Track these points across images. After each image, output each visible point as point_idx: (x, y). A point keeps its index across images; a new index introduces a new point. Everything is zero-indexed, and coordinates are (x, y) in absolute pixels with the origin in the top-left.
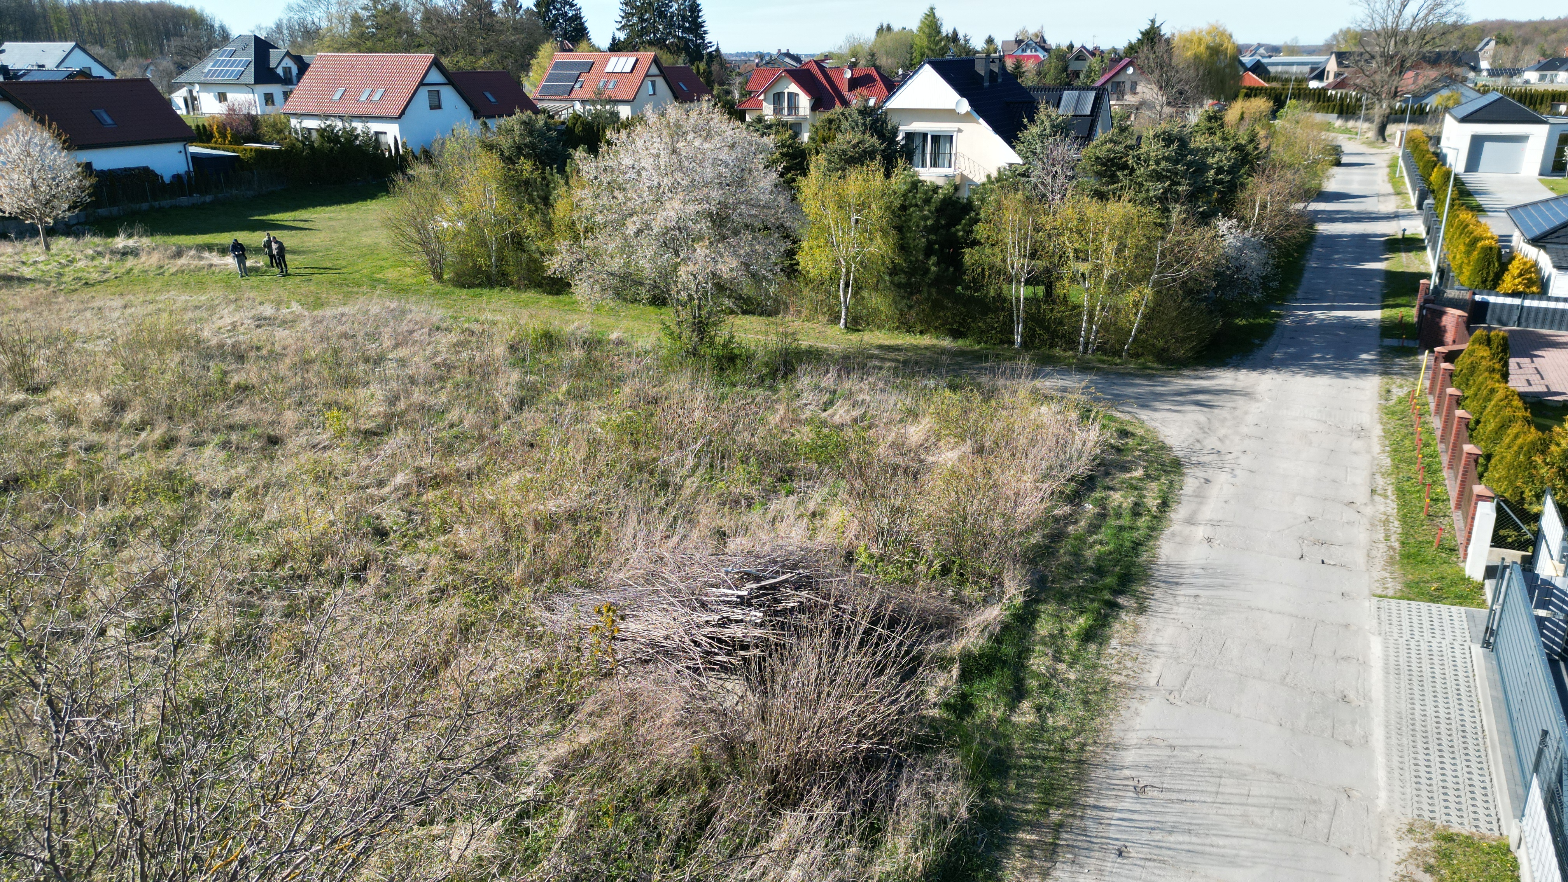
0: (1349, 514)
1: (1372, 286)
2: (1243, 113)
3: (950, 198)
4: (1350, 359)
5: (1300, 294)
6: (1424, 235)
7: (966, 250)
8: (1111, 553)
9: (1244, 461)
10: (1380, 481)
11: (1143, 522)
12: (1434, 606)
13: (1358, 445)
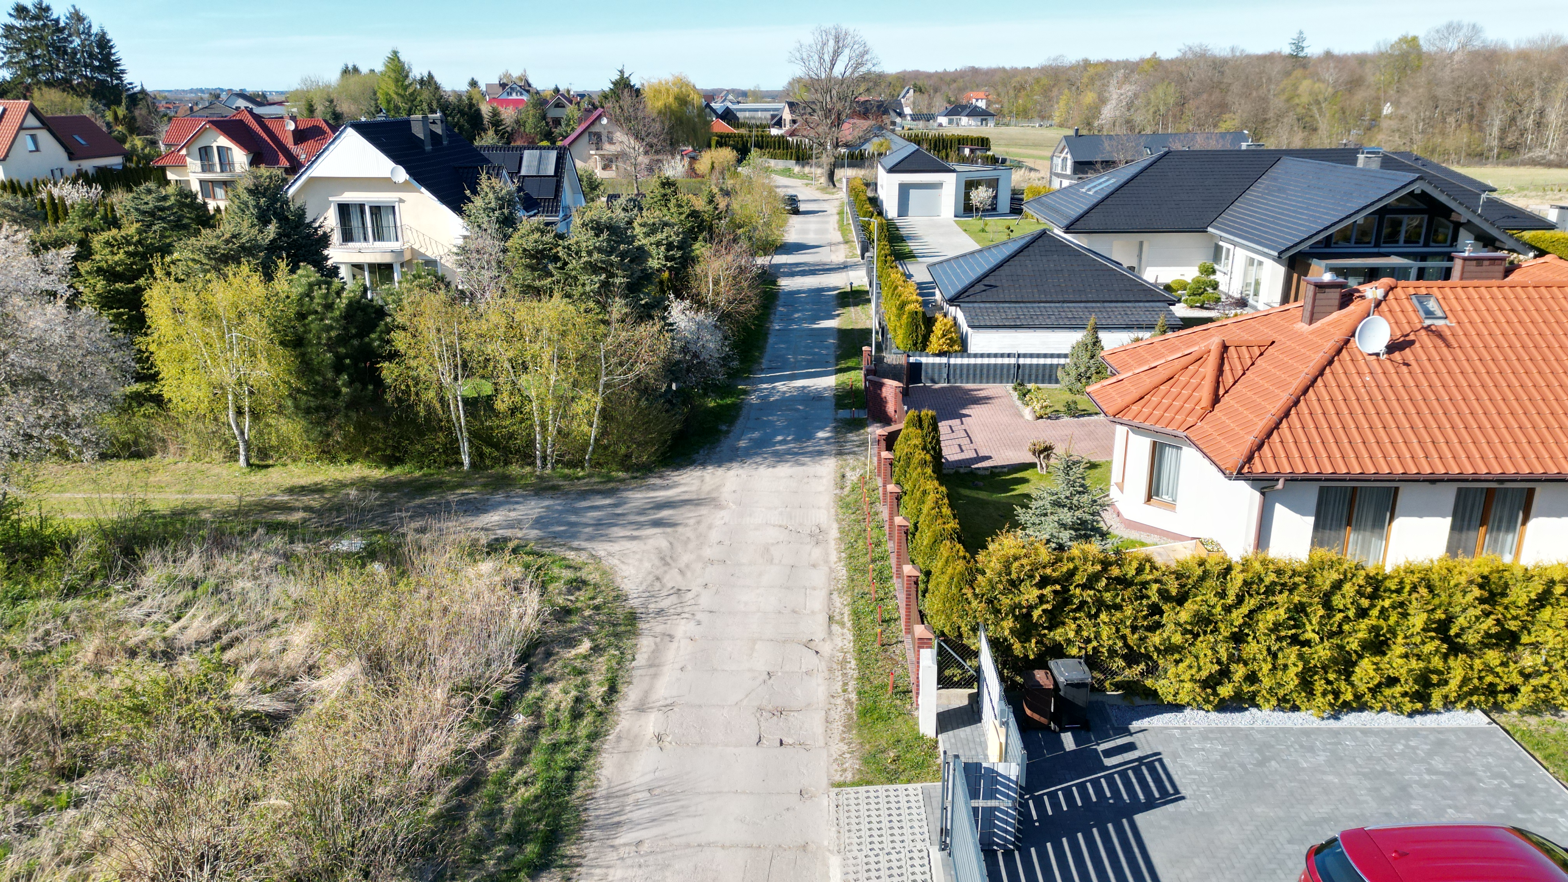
0: (810, 660)
1: (827, 348)
2: (713, 163)
3: (359, 302)
4: (809, 439)
5: (765, 363)
6: (868, 288)
7: (386, 364)
8: (537, 798)
9: (706, 600)
10: (837, 601)
11: (583, 728)
12: (891, 787)
13: (817, 553)
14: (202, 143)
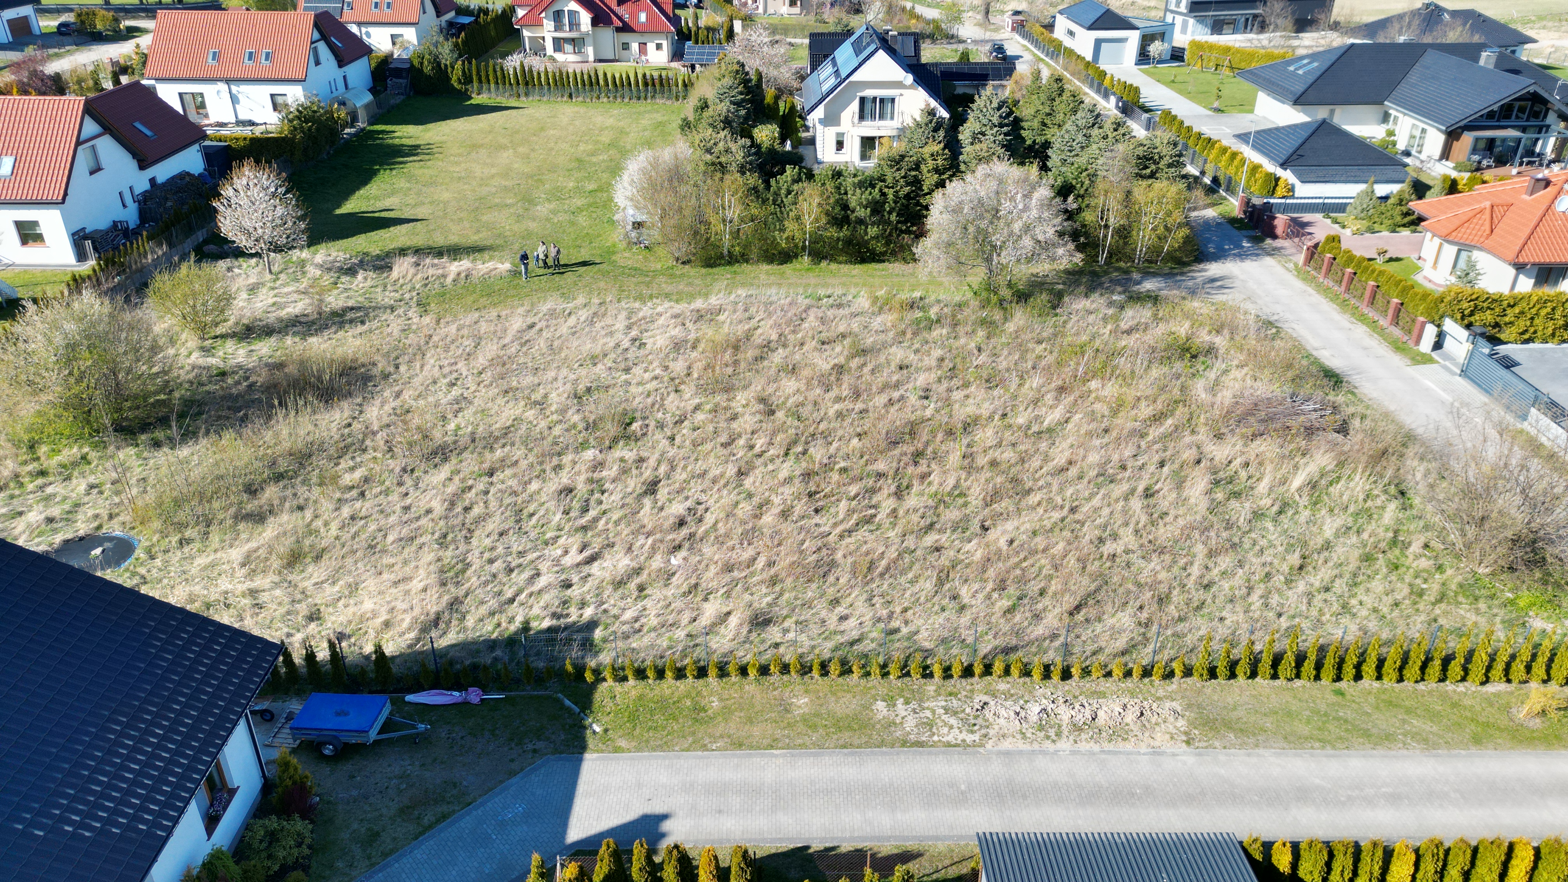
0: (1357, 334)
9: (1289, 316)
10: (1345, 315)
11: (1303, 351)
12: (1428, 366)
14: (556, 7)
